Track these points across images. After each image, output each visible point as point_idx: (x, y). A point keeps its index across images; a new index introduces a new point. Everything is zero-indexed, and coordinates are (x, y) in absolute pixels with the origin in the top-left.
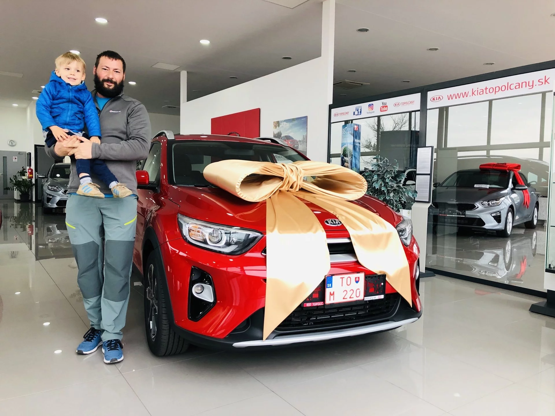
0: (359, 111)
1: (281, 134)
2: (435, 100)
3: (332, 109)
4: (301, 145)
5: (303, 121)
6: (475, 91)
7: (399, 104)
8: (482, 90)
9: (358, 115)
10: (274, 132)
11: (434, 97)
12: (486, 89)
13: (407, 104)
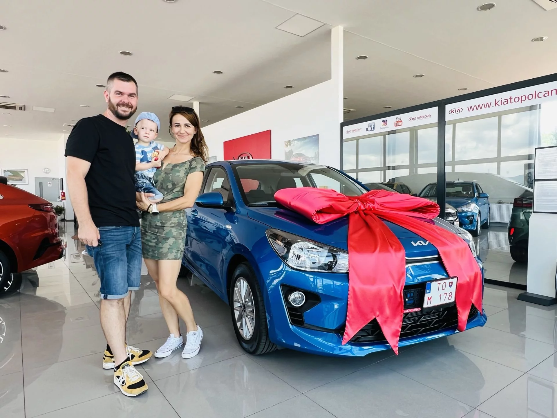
0: (372, 127)
2: (454, 112)
3: (344, 127)
6: (499, 101)
7: (415, 118)
8: (506, 100)
9: (371, 130)
10: (285, 151)
11: (452, 110)
12: (511, 98)
13: (423, 117)
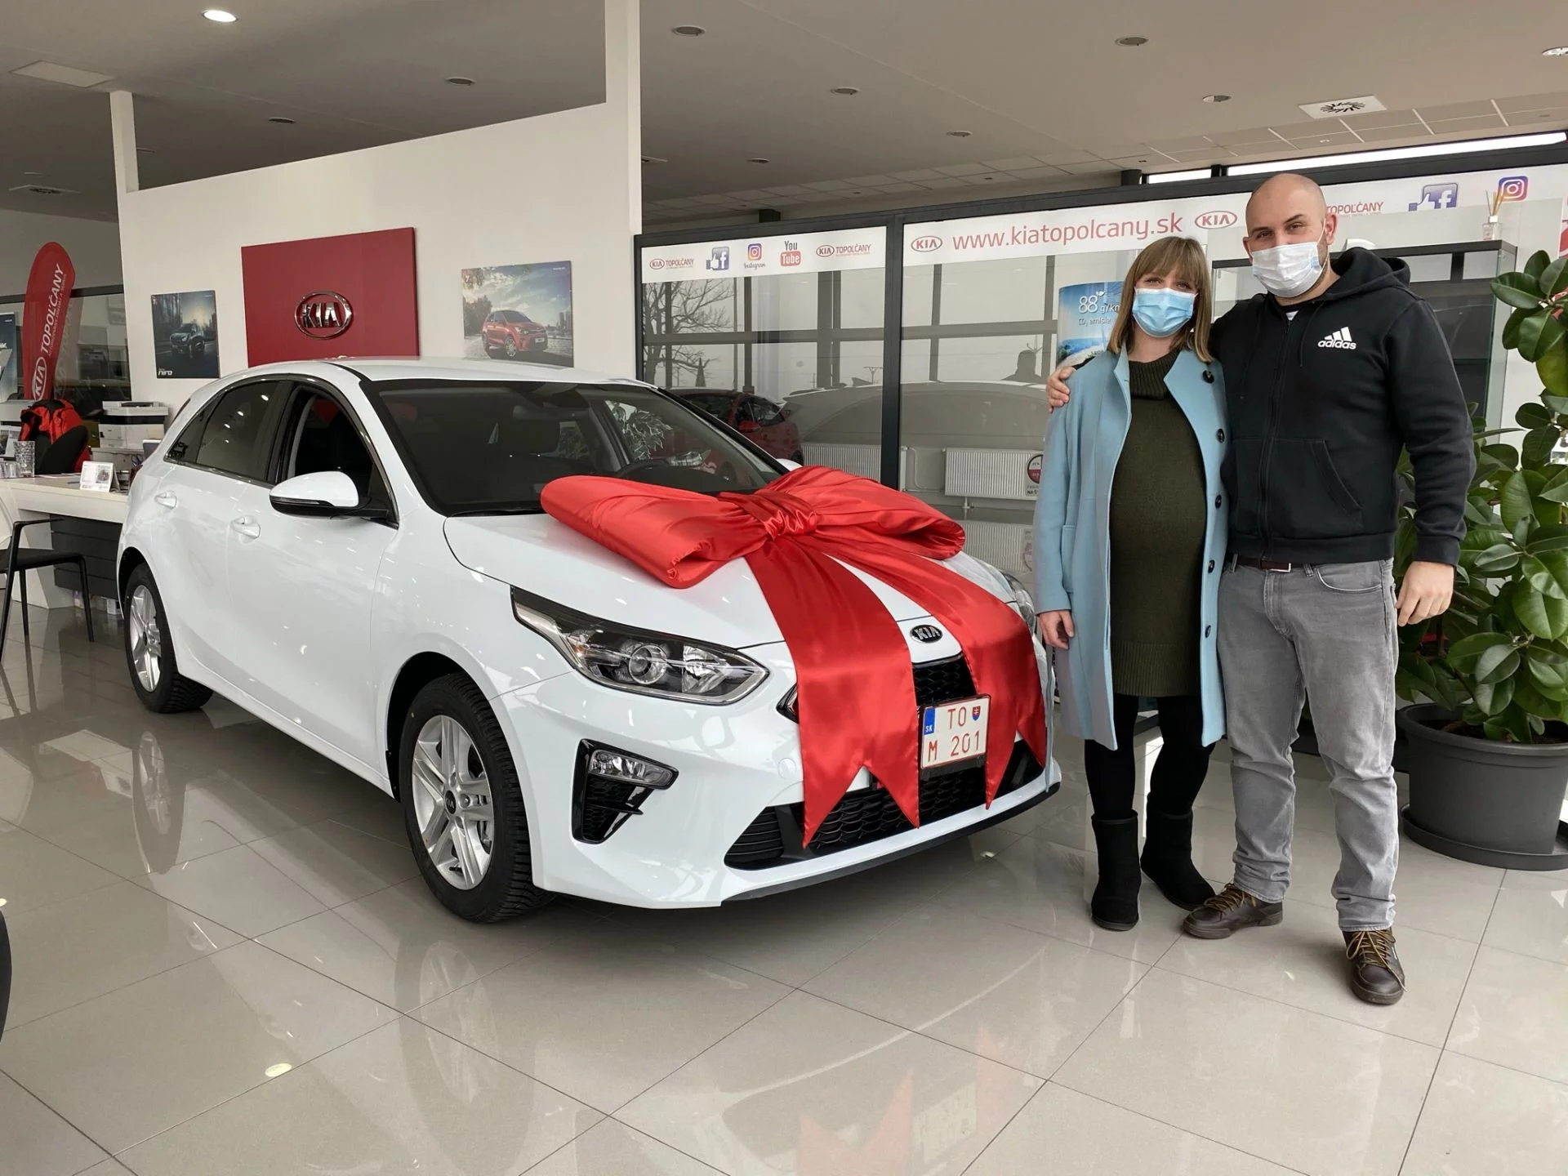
0: (723, 259)
1: (489, 306)
2: (922, 247)
3: (643, 249)
4: (554, 338)
5: (558, 276)
6: (1021, 232)
7: (831, 249)
8: (1035, 233)
9: (720, 268)
10: (464, 299)
11: (920, 240)
12: (1044, 230)
13: (852, 251)
